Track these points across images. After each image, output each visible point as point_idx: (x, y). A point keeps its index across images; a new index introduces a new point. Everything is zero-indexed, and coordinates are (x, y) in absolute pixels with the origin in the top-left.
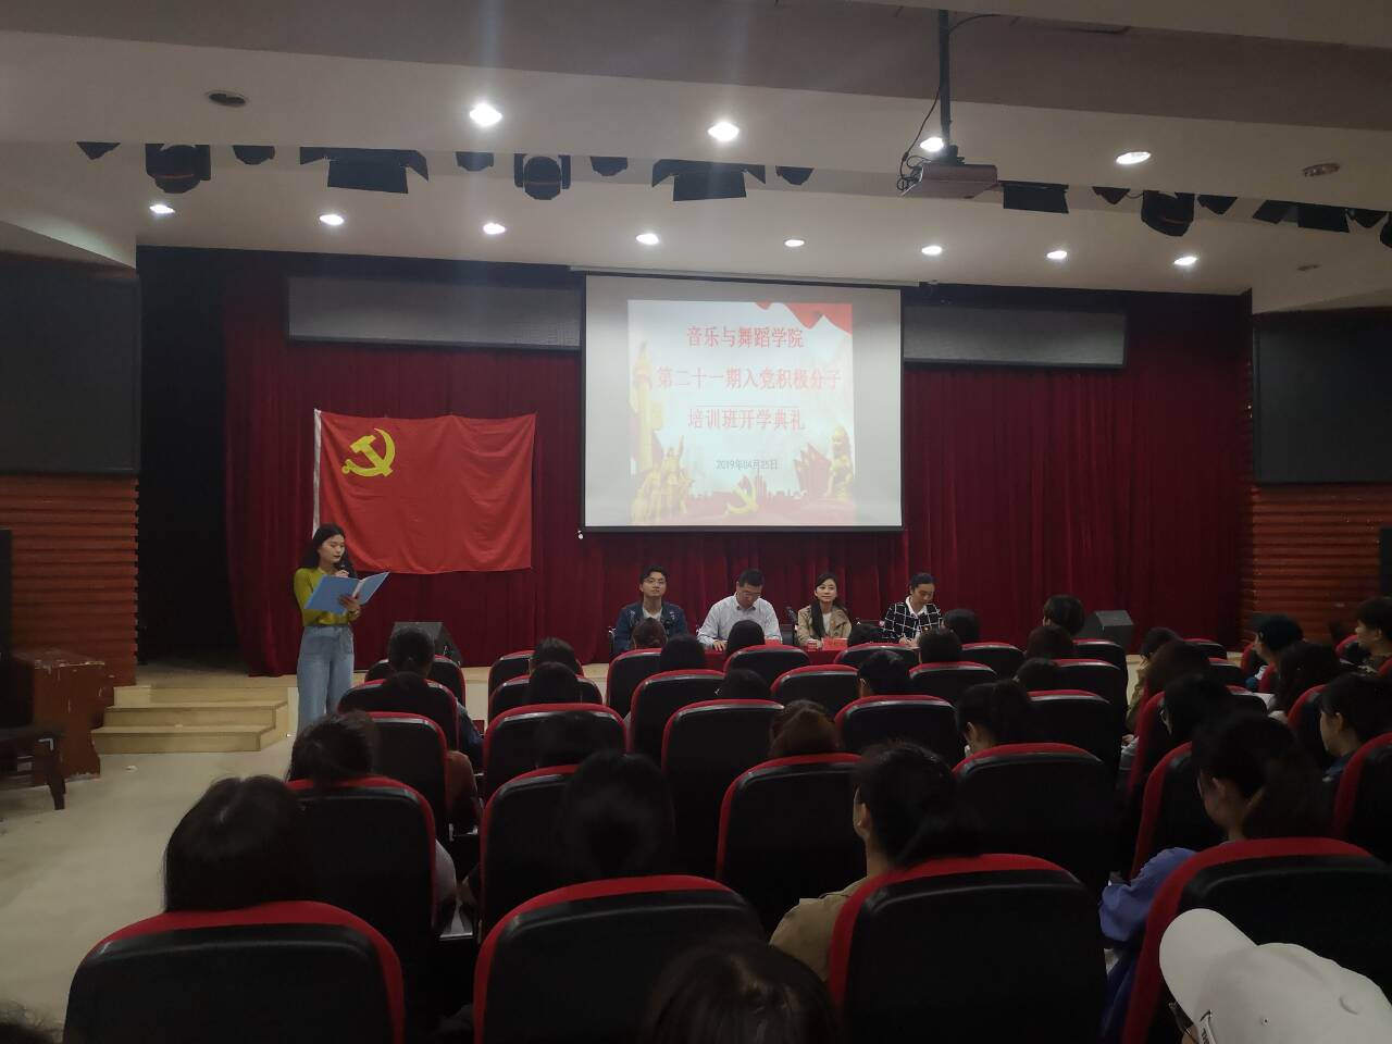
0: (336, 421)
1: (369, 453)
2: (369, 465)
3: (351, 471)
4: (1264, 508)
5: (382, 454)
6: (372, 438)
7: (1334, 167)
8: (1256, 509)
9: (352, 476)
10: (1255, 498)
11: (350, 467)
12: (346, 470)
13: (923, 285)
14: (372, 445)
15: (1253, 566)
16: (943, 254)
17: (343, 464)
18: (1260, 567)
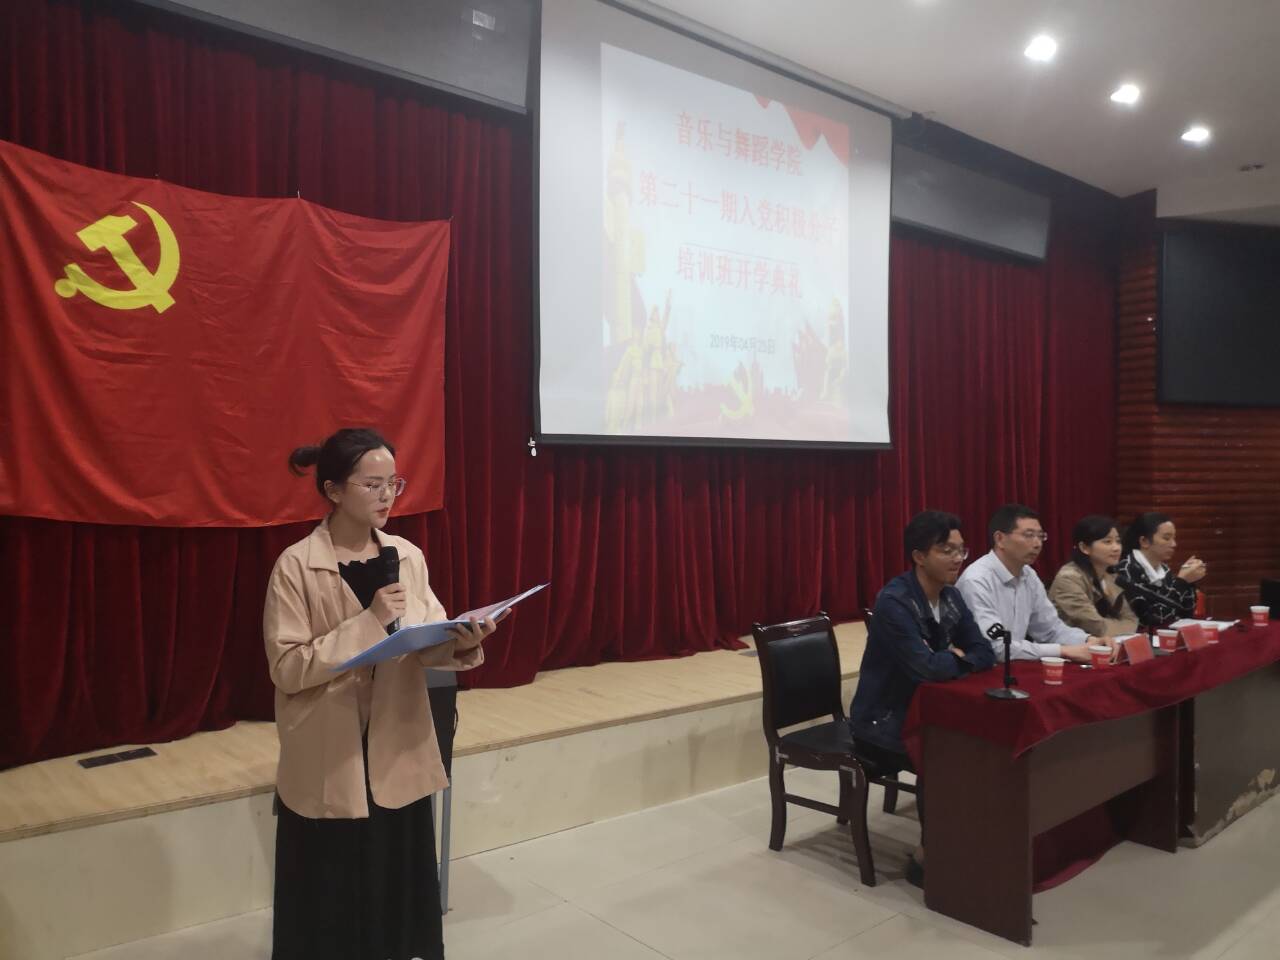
0: (39, 169)
1: (120, 256)
2: (122, 283)
3: (79, 295)
5: (152, 262)
6: (128, 223)
8: (1155, 429)
9: (81, 305)
10: (1155, 418)
11: (76, 282)
12: (65, 289)
13: (916, 116)
14: (129, 237)
17: (60, 274)
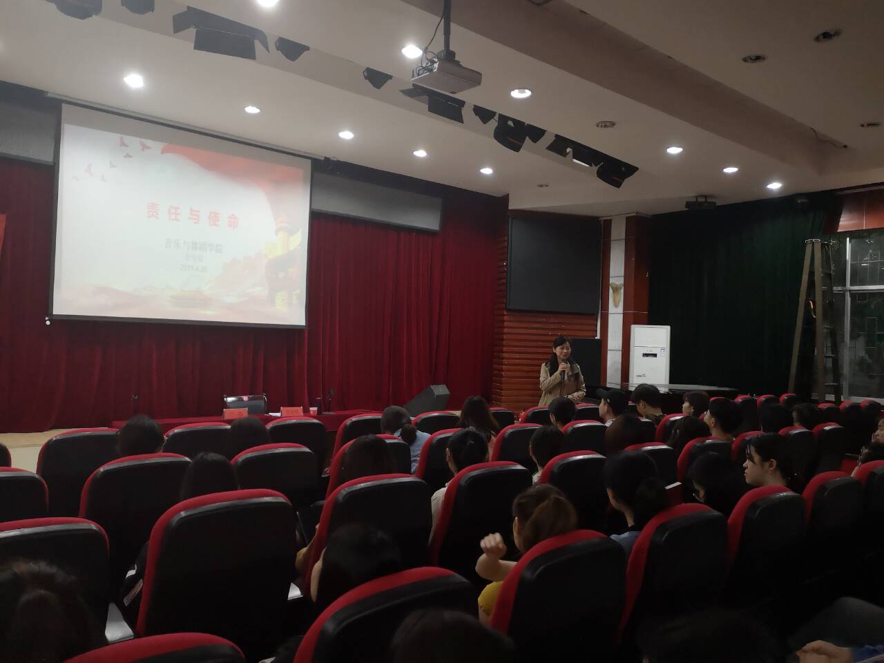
4: (510, 324)
7: (613, 124)
8: (506, 324)
10: (506, 318)
13: (327, 159)
15: (503, 358)
16: (353, 140)
18: (506, 358)
